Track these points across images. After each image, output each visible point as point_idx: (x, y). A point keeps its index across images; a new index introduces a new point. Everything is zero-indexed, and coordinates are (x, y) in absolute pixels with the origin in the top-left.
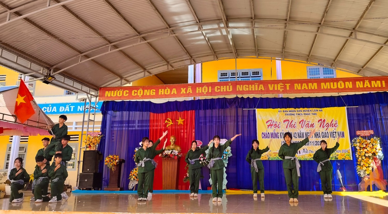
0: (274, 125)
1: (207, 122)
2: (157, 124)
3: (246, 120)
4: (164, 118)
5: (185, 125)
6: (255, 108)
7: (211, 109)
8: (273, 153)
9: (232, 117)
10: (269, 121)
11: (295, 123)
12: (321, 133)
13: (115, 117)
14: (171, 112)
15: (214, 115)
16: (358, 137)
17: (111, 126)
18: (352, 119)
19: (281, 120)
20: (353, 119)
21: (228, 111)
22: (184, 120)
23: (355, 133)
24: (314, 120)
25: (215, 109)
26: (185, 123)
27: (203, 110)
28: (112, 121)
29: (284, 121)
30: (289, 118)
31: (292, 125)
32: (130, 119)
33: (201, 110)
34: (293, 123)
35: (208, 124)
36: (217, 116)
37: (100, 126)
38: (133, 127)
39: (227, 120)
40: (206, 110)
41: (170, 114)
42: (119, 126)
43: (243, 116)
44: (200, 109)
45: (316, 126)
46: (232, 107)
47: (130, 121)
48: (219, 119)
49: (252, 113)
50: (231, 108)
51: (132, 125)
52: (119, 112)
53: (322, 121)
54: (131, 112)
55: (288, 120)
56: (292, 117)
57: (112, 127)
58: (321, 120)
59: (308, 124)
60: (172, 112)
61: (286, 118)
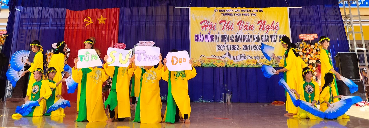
0: (209, 27)
1: (133, 22)
2: (74, 23)
3: (178, 20)
4: (83, 16)
5: (108, 25)
6: (188, 6)
7: (138, 6)
8: (208, 58)
9: (161, 17)
10: (204, 21)
11: (233, 24)
12: (260, 36)
13: (25, 14)
14: (91, 10)
15: (142, 14)
16: (301, 41)
17: (20, 24)
18: (294, 22)
19: (217, 21)
20: (296, 22)
21: (157, 9)
22: (106, 19)
23: (298, 37)
24: (253, 21)
25: (142, 7)
26: (108, 23)
27: (129, 7)
28: (21, 19)
29: (220, 22)
30: (226, 18)
31: (229, 26)
32: (43, 17)
33: (127, 8)
34: (230, 24)
35: (134, 25)
36: (145, 15)
37: (6, 24)
38: (45, 26)
39: (156, 21)
40: (132, 7)
41: (90, 11)
42: (30, 25)
43: (174, 16)
44: (125, 6)
45: (255, 28)
46: (163, 5)
47: (43, 18)
48: (147, 19)
49: (185, 13)
50: (161, 6)
51: (45, 23)
52: (30, 8)
53: (262, 23)
54: (44, 9)
55: (225, 21)
56: (229, 17)
57: (20, 26)
58: (261, 21)
59: (247, 25)
60: (93, 9)
61: (222, 18)
